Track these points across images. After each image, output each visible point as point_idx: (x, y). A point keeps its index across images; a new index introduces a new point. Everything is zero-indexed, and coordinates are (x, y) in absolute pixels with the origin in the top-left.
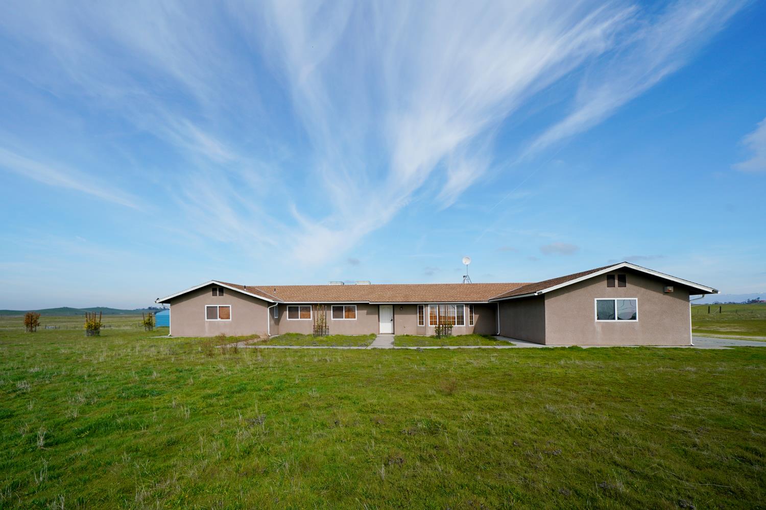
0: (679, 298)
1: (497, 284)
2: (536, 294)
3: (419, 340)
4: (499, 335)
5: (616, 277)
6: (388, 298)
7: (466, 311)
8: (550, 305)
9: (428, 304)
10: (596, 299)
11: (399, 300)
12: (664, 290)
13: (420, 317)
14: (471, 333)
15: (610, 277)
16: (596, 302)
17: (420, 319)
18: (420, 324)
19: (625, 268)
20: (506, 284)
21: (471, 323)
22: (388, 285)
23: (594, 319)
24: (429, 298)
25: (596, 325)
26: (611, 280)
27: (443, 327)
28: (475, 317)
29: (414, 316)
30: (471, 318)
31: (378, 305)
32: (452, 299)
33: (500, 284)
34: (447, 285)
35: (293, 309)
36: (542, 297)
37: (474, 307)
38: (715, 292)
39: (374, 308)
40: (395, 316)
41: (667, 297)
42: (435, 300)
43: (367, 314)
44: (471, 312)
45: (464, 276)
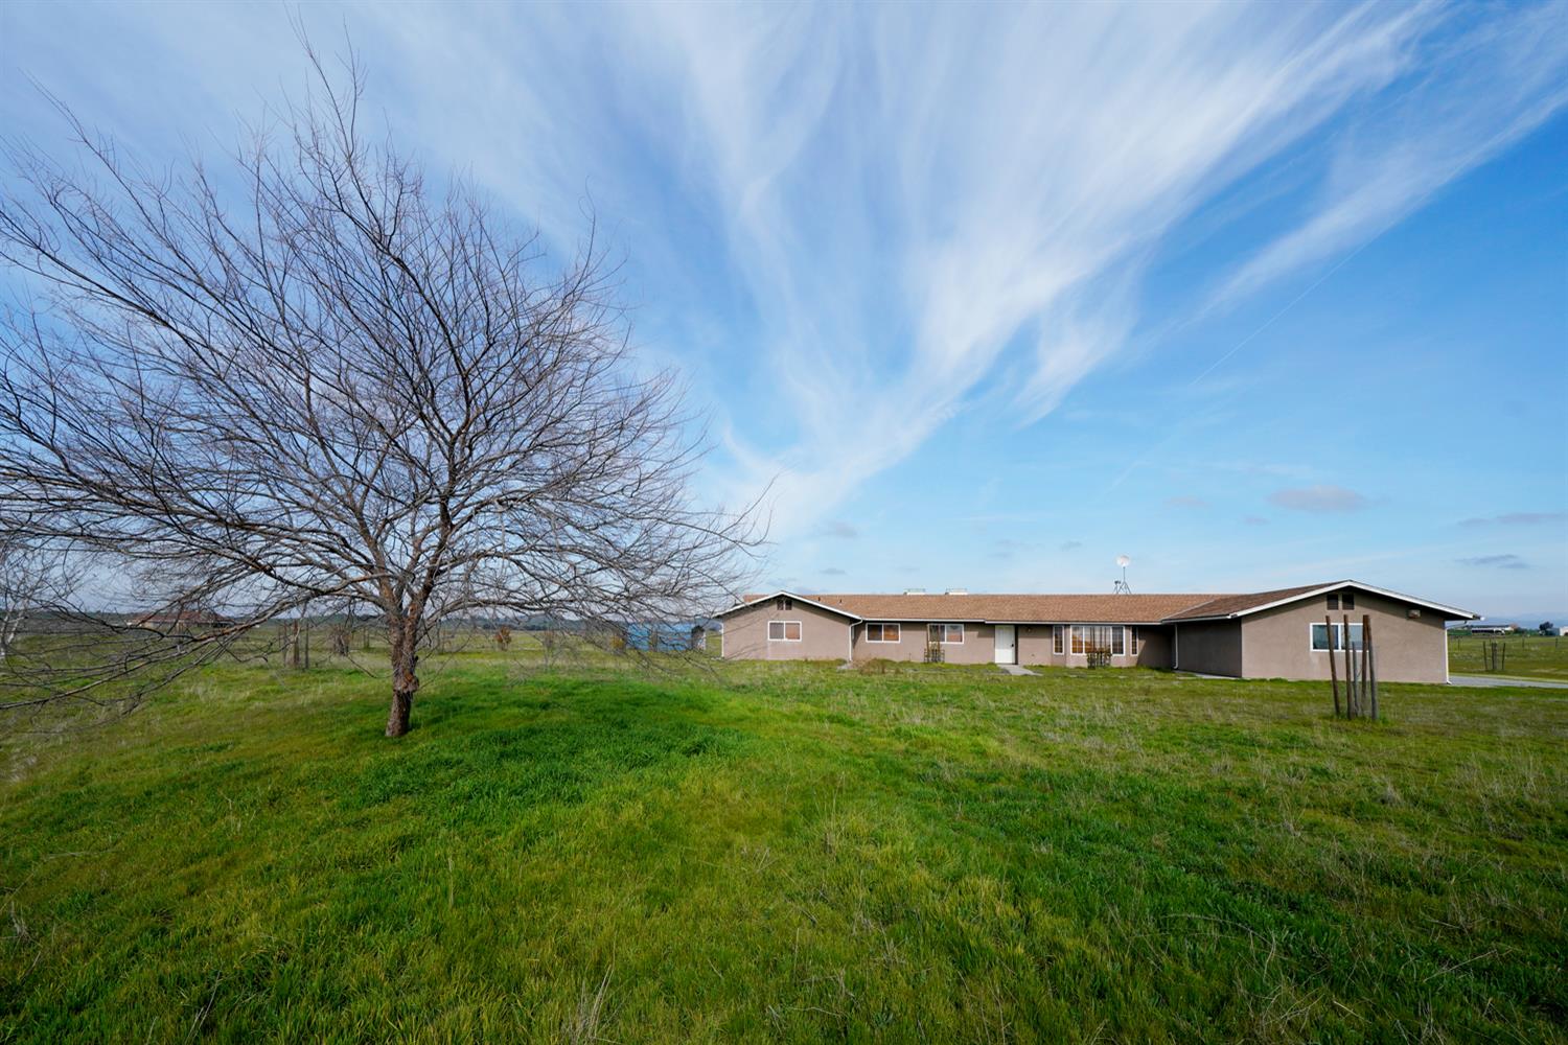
0: (1430, 624)
1: (1173, 596)
2: (1229, 617)
3: (1058, 672)
4: (1177, 669)
5: (1340, 598)
6: (1009, 615)
7: (1127, 635)
8: (1247, 629)
9: (1069, 625)
10: (1311, 624)
11: (1026, 618)
12: (1407, 614)
13: (1056, 642)
14: (1134, 665)
15: (1331, 598)
16: (1311, 628)
17: (1056, 644)
18: (1056, 651)
19: (1349, 588)
20: (1188, 596)
21: (1134, 652)
22: (1002, 596)
23: (1309, 649)
24: (1071, 617)
25: (1311, 655)
26: (1333, 601)
27: (1097, 657)
28: (1140, 644)
29: (1047, 641)
30: (1134, 644)
31: (994, 625)
32: (1106, 618)
33: (1178, 596)
34: (1091, 596)
35: (875, 628)
36: (1238, 621)
37: (1139, 630)
38: (1476, 617)
39: (986, 628)
40: (1020, 640)
41: (1412, 622)
42: (1080, 619)
43: (979, 636)
44: (1134, 636)
45: (1116, 582)
